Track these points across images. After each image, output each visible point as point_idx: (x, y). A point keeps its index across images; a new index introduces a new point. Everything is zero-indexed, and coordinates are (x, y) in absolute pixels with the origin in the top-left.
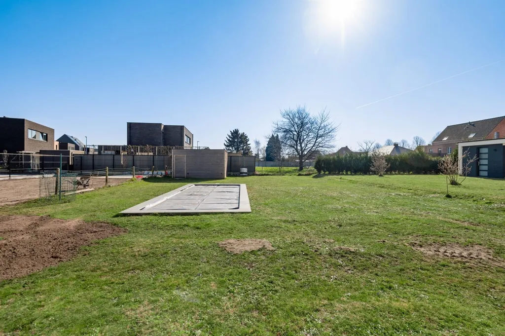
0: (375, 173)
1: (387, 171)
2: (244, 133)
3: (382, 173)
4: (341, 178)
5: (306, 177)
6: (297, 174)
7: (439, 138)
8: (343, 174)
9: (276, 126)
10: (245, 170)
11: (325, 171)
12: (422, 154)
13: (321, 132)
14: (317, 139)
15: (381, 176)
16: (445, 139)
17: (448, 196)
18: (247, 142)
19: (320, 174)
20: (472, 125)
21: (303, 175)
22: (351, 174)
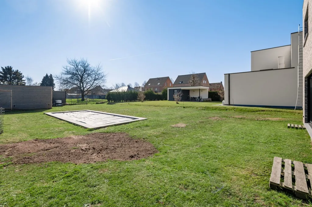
0: (140, 100)
1: (144, 100)
2: (17, 71)
3: (142, 101)
4: (129, 104)
5: (101, 104)
6: (96, 103)
7: (146, 84)
8: (121, 102)
9: (66, 70)
10: (60, 101)
11: (112, 101)
12: (152, 91)
13: (97, 77)
14: (94, 81)
15: (142, 102)
16: (149, 84)
17: (184, 107)
18: (22, 78)
19: (109, 102)
20: (159, 79)
21: (99, 103)
22: (125, 102)
